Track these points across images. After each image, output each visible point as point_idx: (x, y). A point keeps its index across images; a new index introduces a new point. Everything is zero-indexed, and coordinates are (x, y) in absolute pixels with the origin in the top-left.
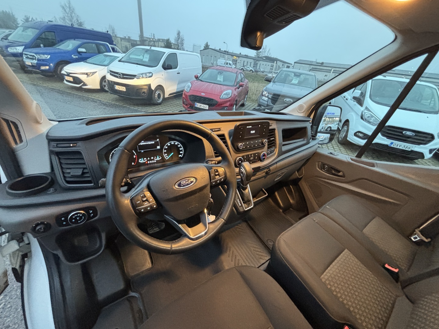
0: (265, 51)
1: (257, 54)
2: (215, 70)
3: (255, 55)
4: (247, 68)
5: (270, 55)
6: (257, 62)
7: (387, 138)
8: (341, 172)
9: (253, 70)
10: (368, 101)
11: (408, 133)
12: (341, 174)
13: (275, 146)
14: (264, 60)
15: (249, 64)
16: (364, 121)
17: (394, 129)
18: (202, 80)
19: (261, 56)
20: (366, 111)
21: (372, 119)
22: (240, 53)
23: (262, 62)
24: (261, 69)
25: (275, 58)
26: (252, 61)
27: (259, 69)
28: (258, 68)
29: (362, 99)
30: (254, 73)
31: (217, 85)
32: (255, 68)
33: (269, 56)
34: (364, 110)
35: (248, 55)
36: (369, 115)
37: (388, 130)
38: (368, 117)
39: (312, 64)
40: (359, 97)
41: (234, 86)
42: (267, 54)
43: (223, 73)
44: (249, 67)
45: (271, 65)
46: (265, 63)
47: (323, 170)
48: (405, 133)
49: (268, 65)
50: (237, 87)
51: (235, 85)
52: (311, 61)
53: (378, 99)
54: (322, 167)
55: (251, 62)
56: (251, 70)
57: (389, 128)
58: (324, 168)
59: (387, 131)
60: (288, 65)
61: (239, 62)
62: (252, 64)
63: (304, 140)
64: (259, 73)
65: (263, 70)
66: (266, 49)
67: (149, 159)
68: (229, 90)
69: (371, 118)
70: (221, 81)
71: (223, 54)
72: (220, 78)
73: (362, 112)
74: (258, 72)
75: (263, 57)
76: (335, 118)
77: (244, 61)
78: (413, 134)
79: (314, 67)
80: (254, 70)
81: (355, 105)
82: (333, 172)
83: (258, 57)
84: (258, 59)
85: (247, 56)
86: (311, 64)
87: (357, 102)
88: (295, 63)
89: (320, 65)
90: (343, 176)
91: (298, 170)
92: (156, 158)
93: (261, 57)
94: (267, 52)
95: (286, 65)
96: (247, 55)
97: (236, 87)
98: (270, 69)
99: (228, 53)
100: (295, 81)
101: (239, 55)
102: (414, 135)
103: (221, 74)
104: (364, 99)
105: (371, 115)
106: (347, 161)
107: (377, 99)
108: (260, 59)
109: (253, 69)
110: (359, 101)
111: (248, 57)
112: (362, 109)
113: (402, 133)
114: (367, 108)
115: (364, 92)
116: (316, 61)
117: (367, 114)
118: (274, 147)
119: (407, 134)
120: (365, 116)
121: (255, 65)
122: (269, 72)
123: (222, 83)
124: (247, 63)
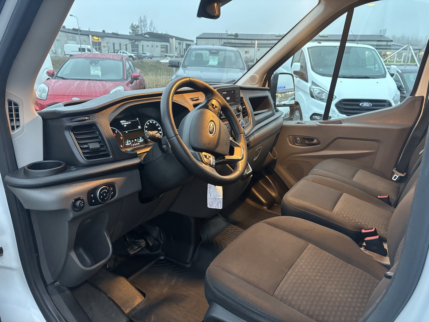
0: (144, 24)
1: (132, 30)
2: (84, 59)
3: (130, 33)
4: (122, 54)
5: (154, 30)
6: (136, 43)
7: (347, 115)
8: (315, 140)
9: (134, 57)
10: (311, 74)
11: (366, 104)
12: (315, 141)
13: (248, 115)
14: (147, 40)
15: (124, 47)
16: (316, 99)
17: (350, 103)
18: (65, 77)
19: (141, 33)
20: (313, 87)
21: (324, 95)
22: (104, 31)
23: (145, 43)
24: (146, 54)
25: (165, 34)
26: (127, 41)
27: (144, 54)
28: (140, 51)
29: (304, 72)
30: (136, 61)
31: (95, 82)
32: (136, 53)
33: (155, 32)
34: (312, 86)
35: (119, 33)
36: (319, 91)
37: (345, 105)
38: (319, 93)
39: (223, 37)
40: (300, 71)
41: (124, 80)
42: (150, 30)
43: (98, 62)
44: (125, 51)
45: (161, 45)
46: (150, 43)
47: (296, 144)
48: (362, 105)
49: (157, 47)
50: (129, 81)
51: (125, 78)
52: (220, 34)
53: (322, 70)
54: (295, 142)
55: (126, 45)
56: (130, 56)
57: (344, 103)
58: (297, 142)
59: (344, 107)
60: (188, 42)
61: (105, 46)
62: (129, 47)
63: (269, 111)
64: (145, 60)
65: (150, 54)
66: (146, 21)
67: (133, 141)
68: (120, 87)
69: (322, 95)
70: (99, 76)
71: (71, 34)
72: (96, 72)
73: (310, 89)
74: (142, 58)
75: (145, 34)
76: (287, 93)
77: (114, 44)
78: (370, 105)
79: (226, 41)
80: (136, 56)
81: (299, 81)
82: (307, 142)
83: (137, 35)
84: (137, 38)
85: (117, 34)
86: (220, 37)
87: (300, 78)
88: (197, 38)
89: (233, 37)
90: (318, 143)
91: (271, 151)
92: (139, 140)
93: (141, 35)
94: (148, 26)
95: (185, 42)
96: (116, 32)
97: (127, 81)
98: (161, 52)
99: (81, 33)
100: (213, 62)
101: (102, 35)
102: (372, 105)
103: (96, 64)
104: (307, 72)
105: (320, 90)
106: (316, 126)
107: (320, 70)
108: (140, 38)
109: (132, 55)
110: (302, 75)
111: (118, 36)
112: (309, 84)
113: (359, 105)
114: (314, 83)
115: (304, 65)
116: (226, 33)
117: (316, 90)
118: (247, 117)
119: (364, 106)
120: (315, 93)
121: (135, 48)
122: (161, 57)
123: (101, 78)
124: (120, 46)
